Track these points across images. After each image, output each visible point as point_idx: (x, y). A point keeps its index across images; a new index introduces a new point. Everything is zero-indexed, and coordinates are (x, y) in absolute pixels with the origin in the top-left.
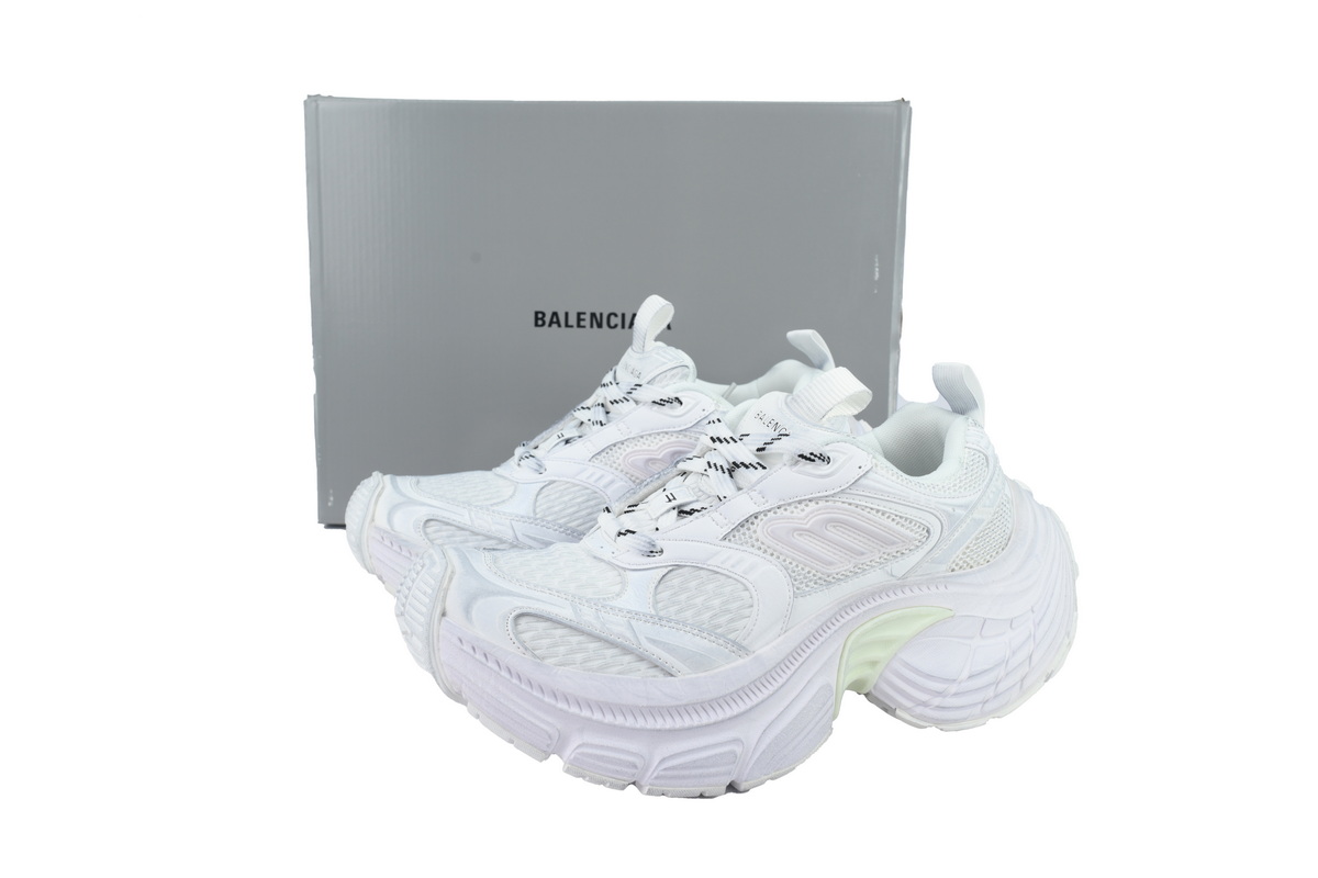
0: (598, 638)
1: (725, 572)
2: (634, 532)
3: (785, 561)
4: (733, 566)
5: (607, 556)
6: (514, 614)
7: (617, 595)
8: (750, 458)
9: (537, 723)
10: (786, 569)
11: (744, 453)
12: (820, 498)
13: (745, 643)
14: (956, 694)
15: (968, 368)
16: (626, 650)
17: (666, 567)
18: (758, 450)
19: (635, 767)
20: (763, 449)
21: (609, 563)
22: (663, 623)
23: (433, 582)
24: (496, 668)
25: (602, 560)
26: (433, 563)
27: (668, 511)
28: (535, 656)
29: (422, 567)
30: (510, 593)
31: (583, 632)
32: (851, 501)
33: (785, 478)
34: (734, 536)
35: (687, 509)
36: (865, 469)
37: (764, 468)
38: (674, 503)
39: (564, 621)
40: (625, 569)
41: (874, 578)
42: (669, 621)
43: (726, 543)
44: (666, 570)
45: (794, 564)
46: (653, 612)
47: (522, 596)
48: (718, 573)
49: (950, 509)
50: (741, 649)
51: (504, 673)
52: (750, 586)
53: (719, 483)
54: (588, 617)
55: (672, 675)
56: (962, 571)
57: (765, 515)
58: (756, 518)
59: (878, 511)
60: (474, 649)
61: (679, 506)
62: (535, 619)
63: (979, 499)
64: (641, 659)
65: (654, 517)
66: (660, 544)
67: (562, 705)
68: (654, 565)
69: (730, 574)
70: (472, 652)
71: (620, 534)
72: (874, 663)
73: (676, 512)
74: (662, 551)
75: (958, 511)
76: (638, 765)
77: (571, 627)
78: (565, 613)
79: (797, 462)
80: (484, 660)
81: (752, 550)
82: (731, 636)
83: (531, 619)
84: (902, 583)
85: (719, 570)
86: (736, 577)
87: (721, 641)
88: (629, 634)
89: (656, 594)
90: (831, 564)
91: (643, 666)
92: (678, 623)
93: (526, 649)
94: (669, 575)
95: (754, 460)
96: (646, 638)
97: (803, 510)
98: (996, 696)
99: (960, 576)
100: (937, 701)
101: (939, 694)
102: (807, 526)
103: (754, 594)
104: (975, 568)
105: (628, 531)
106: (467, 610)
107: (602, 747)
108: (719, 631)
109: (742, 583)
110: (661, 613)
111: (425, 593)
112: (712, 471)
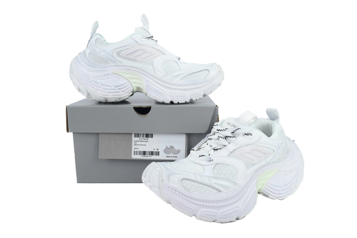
0: (203, 184)
1: (229, 164)
2: (204, 156)
3: (243, 160)
4: (231, 163)
5: (198, 162)
6: (181, 179)
7: (204, 172)
8: (230, 135)
9: (190, 207)
10: (244, 162)
11: (228, 133)
12: (250, 144)
13: (236, 182)
14: (282, 190)
15: (276, 109)
16: (210, 187)
17: (215, 164)
18: (232, 133)
19: (215, 216)
20: (234, 132)
21: (199, 164)
22: (217, 179)
23: (158, 172)
24: (178, 193)
25: (197, 163)
26: (156, 167)
27: (211, 149)
28: (187, 190)
29: (153, 168)
30: (178, 174)
31: (198, 183)
32: (257, 144)
33: (241, 140)
34: (230, 155)
35: (216, 149)
36: (260, 136)
37: (235, 137)
38: (212, 147)
39: (193, 180)
40: (204, 165)
41: (263, 163)
42: (218, 178)
43: (228, 157)
44: (215, 165)
45: (246, 161)
46: (214, 176)
47: (181, 174)
48: (227, 165)
49: (278, 145)
50: (235, 184)
51: (181, 195)
52: (236, 168)
53: (223, 142)
54: (199, 179)
55: (221, 192)
56: (280, 160)
57: (237, 149)
58: (235, 150)
59: (264, 147)
60: (172, 189)
61: (213, 148)
62: (186, 180)
63: (283, 142)
64: (213, 188)
65: (207, 151)
66: (212, 158)
67: (196, 202)
68: (211, 164)
69: (231, 165)
70: (172, 190)
71: (200, 156)
72: (263, 184)
73: (213, 150)
74: (213, 160)
75: (280, 145)
76: (216, 215)
77: (195, 182)
78: (193, 178)
79: (244, 135)
80: (175, 192)
81: (235, 158)
82: (233, 181)
83: (185, 180)
84: (268, 164)
85: (228, 164)
86: (232, 165)
87: (231, 182)
88: (209, 182)
89: (213, 172)
90: (254, 160)
91: (214, 190)
92: (220, 178)
93: (185, 188)
94: (216, 166)
95: (232, 135)
96: (214, 183)
97: (246, 148)
98: (290, 190)
99: (280, 161)
100: (278, 192)
101: (278, 190)
102: (248, 152)
103: (237, 169)
104: (282, 159)
105: (202, 155)
106: (169, 179)
107: (207, 212)
108: (230, 179)
109: (234, 167)
110: (216, 176)
111: (157, 175)
112: (220, 139)
